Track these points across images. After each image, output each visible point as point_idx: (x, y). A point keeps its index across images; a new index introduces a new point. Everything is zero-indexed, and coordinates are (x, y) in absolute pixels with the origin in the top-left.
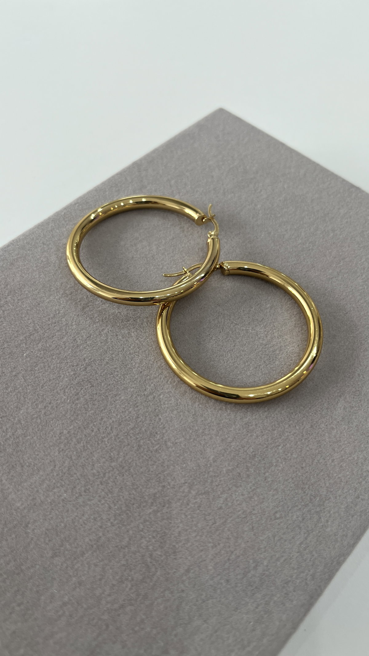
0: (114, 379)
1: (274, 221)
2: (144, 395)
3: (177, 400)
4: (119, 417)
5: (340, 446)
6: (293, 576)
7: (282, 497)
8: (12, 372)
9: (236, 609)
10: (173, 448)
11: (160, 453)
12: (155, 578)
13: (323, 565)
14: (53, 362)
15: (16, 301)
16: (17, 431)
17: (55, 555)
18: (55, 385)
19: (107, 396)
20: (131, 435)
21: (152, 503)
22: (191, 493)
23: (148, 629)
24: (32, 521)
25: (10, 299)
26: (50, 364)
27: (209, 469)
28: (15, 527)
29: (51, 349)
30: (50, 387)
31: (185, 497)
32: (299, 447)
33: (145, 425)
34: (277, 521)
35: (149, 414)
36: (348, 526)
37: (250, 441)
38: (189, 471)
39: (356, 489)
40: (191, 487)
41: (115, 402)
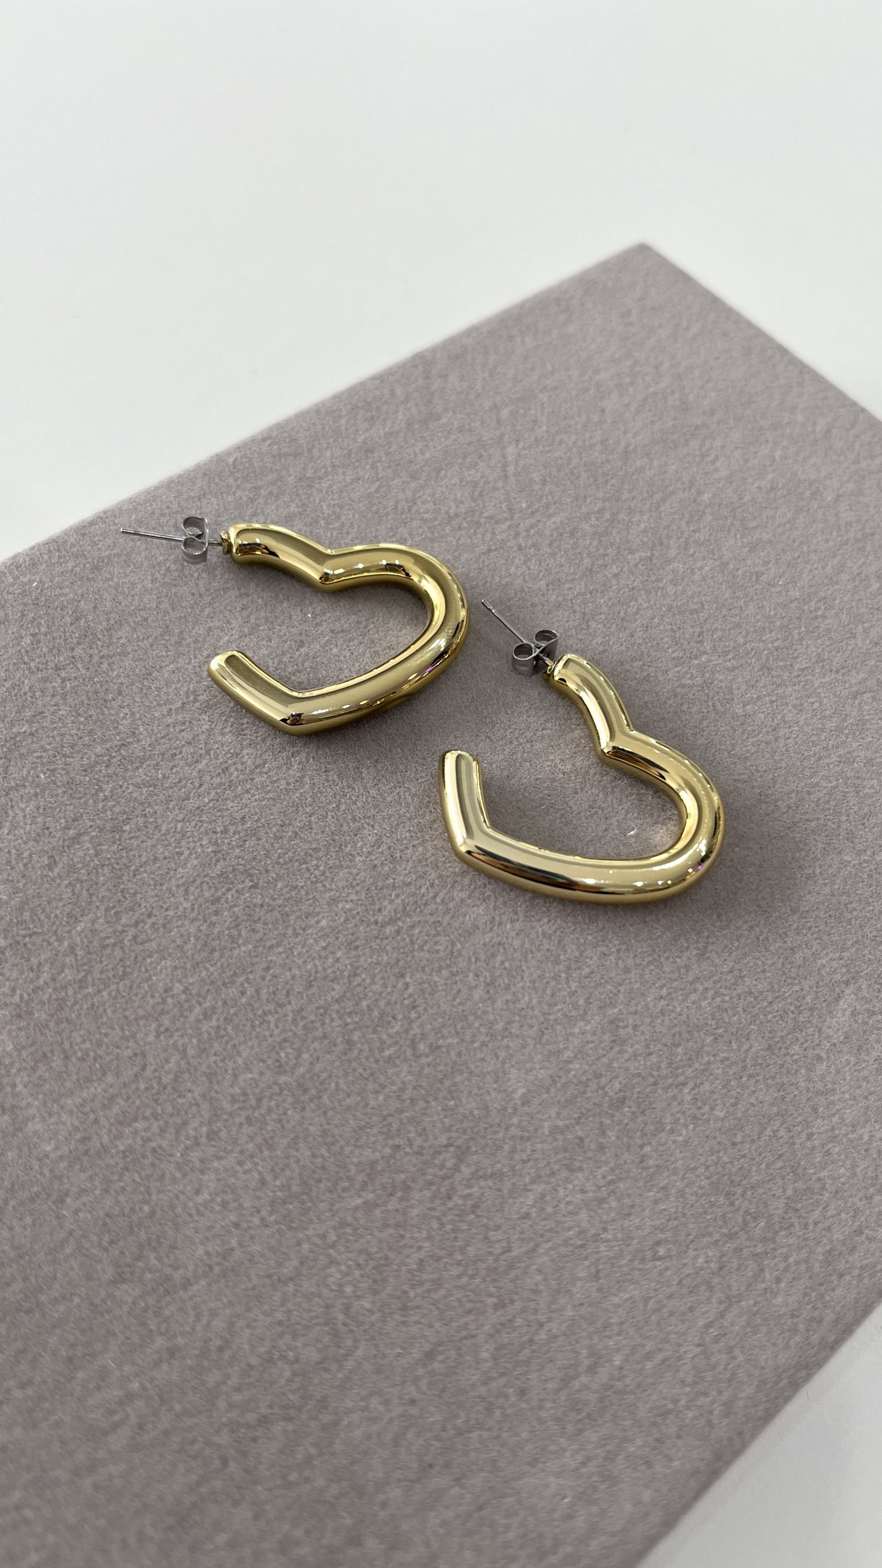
0: (307, 875)
1: (738, 536)
2: (376, 922)
3: (453, 944)
4: (309, 967)
5: (833, 1103)
6: (678, 1401)
7: (677, 1206)
8: (69, 829)
9: (534, 1462)
10: (431, 1059)
11: (396, 1066)
12: (349, 1364)
13: (756, 1383)
14: (168, 816)
15: (96, 659)
16: (63, 971)
17: (119, 1279)
18: (168, 873)
19: (288, 916)
20: (334, 1015)
21: (364, 1186)
22: (459, 1171)
23: (321, 1482)
24: (74, 1189)
25: (82, 652)
26: (159, 821)
27: (510, 1119)
28: (33, 1200)
29: (167, 785)
30: (152, 876)
31: (444, 1178)
32: (733, 1093)
33: (370, 994)
34: (659, 1263)
35: (381, 971)
36: (828, 1298)
37: (615, 1064)
38: (460, 1117)
39: (857, 1212)
40: (462, 1155)
41: (304, 930)
